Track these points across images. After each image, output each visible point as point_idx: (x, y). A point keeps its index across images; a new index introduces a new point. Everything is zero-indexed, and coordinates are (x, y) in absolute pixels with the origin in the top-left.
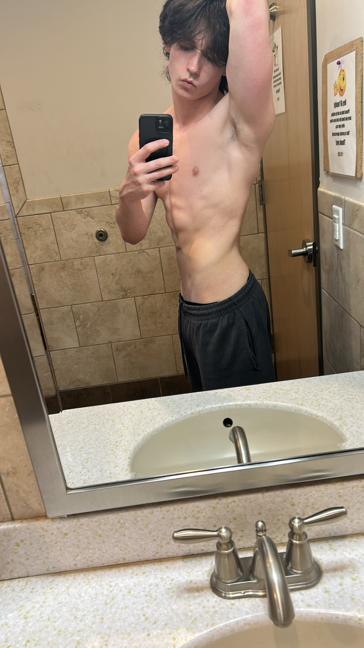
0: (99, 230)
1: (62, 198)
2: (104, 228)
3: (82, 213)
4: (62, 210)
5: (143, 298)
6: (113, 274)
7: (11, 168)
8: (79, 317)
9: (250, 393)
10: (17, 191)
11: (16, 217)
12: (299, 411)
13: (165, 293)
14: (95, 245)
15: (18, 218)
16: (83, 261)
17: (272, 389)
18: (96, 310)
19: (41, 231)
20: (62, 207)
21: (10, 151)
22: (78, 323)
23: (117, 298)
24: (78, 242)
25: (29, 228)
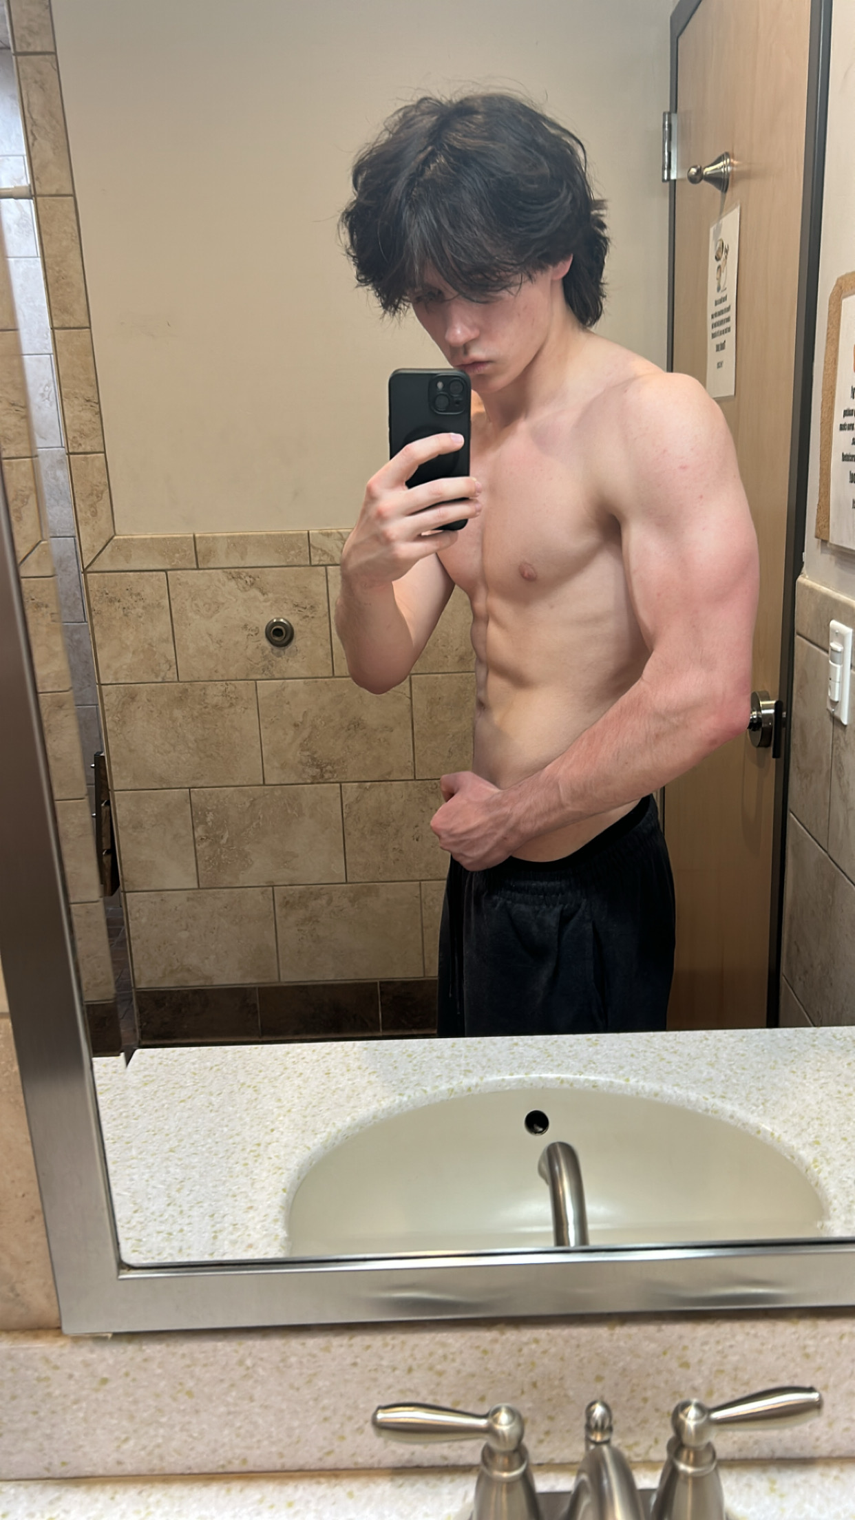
0: (275, 621)
1: (197, 541)
2: (286, 618)
3: (240, 578)
4: (195, 566)
5: (359, 787)
6: (296, 725)
7: (86, 459)
8: (206, 816)
9: (597, 1053)
10: (95, 514)
11: (85, 572)
12: (716, 1112)
13: (415, 779)
14: (263, 653)
15: (88, 575)
16: (230, 688)
17: (652, 1050)
18: (248, 804)
19: (140, 610)
20: (194, 559)
21: (90, 421)
22: (200, 832)
23: (300, 781)
24: (222, 644)
25: (111, 601)
